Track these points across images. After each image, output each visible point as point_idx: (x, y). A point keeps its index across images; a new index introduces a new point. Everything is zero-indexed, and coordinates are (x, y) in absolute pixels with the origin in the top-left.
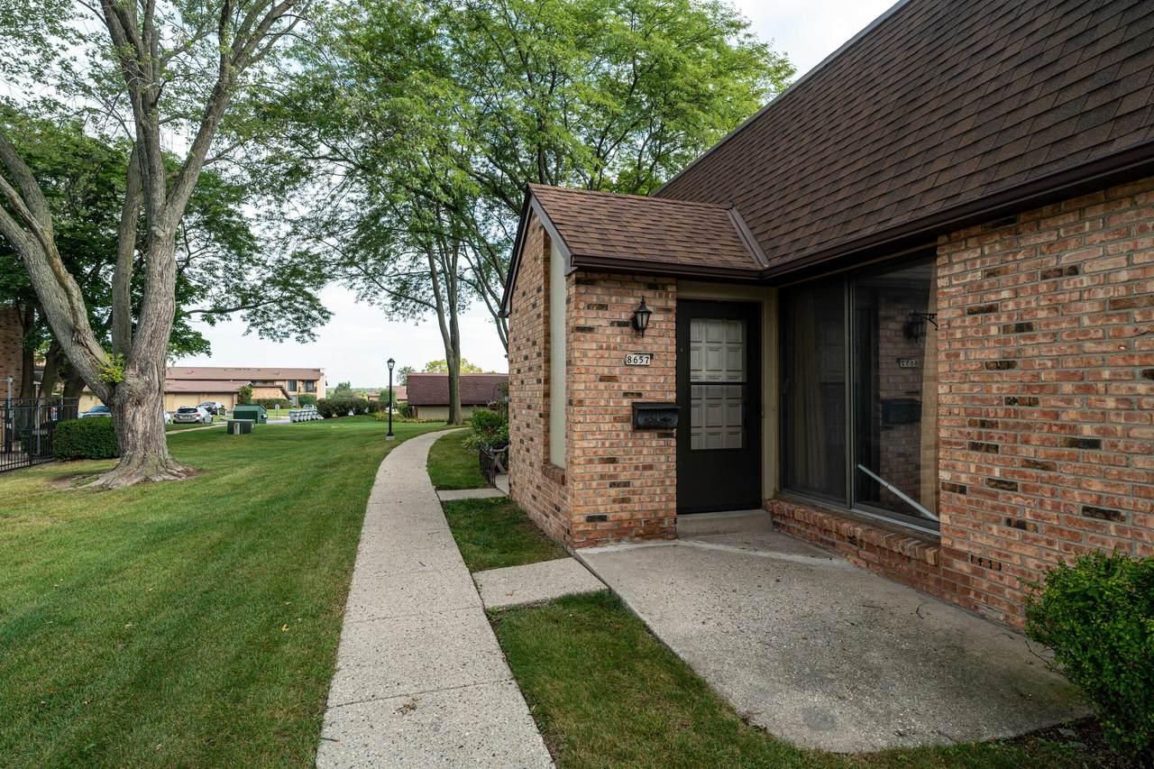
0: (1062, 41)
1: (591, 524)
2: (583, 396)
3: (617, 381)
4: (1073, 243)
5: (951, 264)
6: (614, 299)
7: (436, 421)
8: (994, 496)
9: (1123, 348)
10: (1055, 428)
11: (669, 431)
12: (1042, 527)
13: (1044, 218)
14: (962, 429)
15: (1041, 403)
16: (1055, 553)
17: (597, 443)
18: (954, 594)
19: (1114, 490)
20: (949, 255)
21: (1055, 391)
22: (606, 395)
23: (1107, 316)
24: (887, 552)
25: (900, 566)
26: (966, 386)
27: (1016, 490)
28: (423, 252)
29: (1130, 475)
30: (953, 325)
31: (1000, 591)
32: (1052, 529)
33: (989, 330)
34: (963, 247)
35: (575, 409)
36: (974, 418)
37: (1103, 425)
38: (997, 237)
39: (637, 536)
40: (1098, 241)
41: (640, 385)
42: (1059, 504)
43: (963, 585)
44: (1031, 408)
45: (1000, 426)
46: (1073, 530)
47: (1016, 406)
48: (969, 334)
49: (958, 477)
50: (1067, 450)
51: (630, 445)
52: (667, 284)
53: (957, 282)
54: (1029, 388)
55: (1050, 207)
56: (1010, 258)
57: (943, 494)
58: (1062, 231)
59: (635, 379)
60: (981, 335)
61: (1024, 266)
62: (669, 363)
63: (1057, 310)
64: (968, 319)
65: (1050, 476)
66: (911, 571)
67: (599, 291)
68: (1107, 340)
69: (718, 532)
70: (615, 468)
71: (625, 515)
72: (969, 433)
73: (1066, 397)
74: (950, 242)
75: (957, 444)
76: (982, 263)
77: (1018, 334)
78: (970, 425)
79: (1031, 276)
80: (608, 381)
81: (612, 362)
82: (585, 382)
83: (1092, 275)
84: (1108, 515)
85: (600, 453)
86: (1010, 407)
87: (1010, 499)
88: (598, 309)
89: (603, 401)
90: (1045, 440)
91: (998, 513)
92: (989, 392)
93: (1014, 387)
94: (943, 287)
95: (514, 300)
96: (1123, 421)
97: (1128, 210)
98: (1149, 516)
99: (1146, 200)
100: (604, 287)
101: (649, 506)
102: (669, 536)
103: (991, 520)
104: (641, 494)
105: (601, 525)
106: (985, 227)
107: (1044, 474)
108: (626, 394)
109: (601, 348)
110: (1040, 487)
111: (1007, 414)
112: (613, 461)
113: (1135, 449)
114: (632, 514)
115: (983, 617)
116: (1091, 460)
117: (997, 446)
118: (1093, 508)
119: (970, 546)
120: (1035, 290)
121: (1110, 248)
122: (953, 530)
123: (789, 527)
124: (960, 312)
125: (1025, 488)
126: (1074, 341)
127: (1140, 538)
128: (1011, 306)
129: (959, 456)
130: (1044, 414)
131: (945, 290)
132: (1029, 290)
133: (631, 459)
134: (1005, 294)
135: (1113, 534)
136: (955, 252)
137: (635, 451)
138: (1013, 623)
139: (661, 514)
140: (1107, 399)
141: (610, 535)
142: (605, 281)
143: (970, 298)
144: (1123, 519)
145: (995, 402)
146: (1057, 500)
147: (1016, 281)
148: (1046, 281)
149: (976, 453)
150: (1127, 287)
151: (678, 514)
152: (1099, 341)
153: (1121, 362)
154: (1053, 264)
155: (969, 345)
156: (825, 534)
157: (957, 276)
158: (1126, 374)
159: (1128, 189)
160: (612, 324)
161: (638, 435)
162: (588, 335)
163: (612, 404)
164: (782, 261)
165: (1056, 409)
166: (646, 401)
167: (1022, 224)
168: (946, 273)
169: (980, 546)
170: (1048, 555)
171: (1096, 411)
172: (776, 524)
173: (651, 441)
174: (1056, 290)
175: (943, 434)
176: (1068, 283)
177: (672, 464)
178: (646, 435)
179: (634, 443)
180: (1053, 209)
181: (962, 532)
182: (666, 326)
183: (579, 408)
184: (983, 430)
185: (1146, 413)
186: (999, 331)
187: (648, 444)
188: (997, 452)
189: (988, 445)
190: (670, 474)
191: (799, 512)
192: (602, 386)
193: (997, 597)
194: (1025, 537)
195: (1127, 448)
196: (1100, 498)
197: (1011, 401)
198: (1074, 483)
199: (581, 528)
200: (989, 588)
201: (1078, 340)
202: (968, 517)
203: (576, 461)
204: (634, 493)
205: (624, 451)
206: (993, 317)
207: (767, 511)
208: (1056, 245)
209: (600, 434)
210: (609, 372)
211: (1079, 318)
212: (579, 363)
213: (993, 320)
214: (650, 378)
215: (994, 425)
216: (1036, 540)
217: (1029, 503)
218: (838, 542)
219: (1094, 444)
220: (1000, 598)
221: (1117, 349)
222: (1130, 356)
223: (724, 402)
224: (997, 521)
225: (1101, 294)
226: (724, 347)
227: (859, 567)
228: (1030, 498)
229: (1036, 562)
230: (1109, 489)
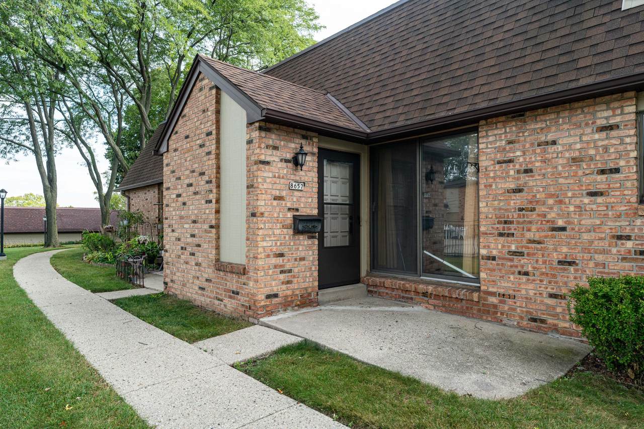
0: (537, 27)
1: (268, 300)
2: (263, 210)
3: (284, 200)
4: (553, 129)
5: (487, 136)
6: (282, 143)
7: (23, 246)
8: (512, 260)
9: (577, 181)
10: (544, 222)
11: (314, 235)
12: (536, 273)
13: (539, 115)
14: (494, 226)
15: (537, 209)
16: (544, 286)
17: (272, 243)
18: (488, 316)
19: (573, 251)
20: (487, 131)
21: (544, 204)
22: (278, 210)
23: (570, 165)
24: (448, 299)
25: (456, 305)
26: (496, 202)
27: (524, 256)
28: (17, 101)
29: (580, 243)
30: (488, 169)
31: (514, 310)
32: (542, 274)
33: (509, 172)
34: (495, 128)
35: (259, 219)
36: (501, 219)
37: (568, 219)
38: (514, 123)
39: (296, 306)
40: (566, 129)
41: (298, 203)
42: (546, 261)
43: (493, 310)
44: (531, 212)
45: (515, 223)
46: (553, 273)
47: (524, 212)
48: (498, 175)
49: (491, 252)
50: (550, 233)
51: (292, 244)
52: (313, 137)
53: (490, 146)
54: (531, 202)
55: (542, 110)
56: (521, 135)
57: (482, 262)
58: (548, 122)
59: (295, 200)
60: (504, 175)
61: (528, 139)
62: (314, 189)
63: (545, 162)
64: (497, 166)
65: (542, 247)
66: (463, 307)
67: (273, 136)
68: (570, 177)
69: (340, 300)
70: (283, 260)
71: (289, 293)
72: (498, 228)
73: (550, 206)
74: (487, 124)
75: (490, 234)
76: (505, 136)
77: (525, 175)
78: (498, 223)
79: (532, 145)
80: (279, 200)
81: (281, 187)
82: (265, 200)
83: (563, 145)
84: (570, 263)
85: (274, 250)
86: (520, 212)
87: (520, 260)
88: (273, 149)
89: (276, 214)
90: (539, 228)
91: (514, 269)
92: (509, 205)
93: (523, 202)
94: (483, 149)
95: (171, 142)
96: (577, 217)
97: (580, 114)
98: (589, 262)
99: (589, 110)
100: (277, 134)
101: (303, 285)
102: (314, 305)
103: (510, 273)
104: (298, 277)
105: (275, 301)
106: (507, 117)
107: (539, 246)
108: (289, 209)
109: (275, 177)
110: (537, 253)
111: (519, 216)
112: (281, 255)
113: (583, 230)
114: (293, 292)
115: (505, 325)
116: (563, 237)
117: (513, 234)
118: (562, 261)
119: (498, 288)
120: (534, 152)
121: (572, 132)
122: (488, 281)
123: (379, 293)
124: (493, 162)
125: (528, 254)
126: (554, 178)
127: (585, 273)
128: (521, 159)
129: (492, 240)
130: (539, 215)
131: (484, 150)
132: (531, 152)
133: (292, 254)
134: (518, 153)
135: (572, 272)
136: (489, 130)
137: (295, 249)
138: (521, 325)
139: (310, 290)
140: (570, 207)
141: (280, 307)
142: (277, 130)
143: (499, 155)
144: (577, 265)
145: (513, 210)
146: (545, 259)
147: (524, 146)
148: (540, 147)
149: (502, 238)
150: (580, 152)
151: (319, 289)
152: (566, 178)
153: (576, 188)
154: (543, 139)
155: (498, 180)
156: (406, 294)
157: (491, 143)
158: (579, 194)
159: (580, 104)
160: (281, 160)
161: (297, 237)
162: (267, 167)
163: (281, 216)
164: (380, 129)
165: (545, 213)
166: (301, 214)
167: (528, 117)
168: (485, 141)
169: (504, 288)
170: (540, 287)
171: (564, 212)
172: (370, 292)
173: (304, 240)
174: (545, 152)
175: (482, 229)
176: (551, 149)
177: (315, 256)
178: (301, 237)
179: (294, 243)
180: (544, 111)
181: (493, 281)
182: (313, 164)
183: (261, 219)
184: (506, 226)
185: (588, 213)
186: (515, 173)
187: (302, 243)
188: (513, 236)
189: (508, 233)
190: (315, 263)
191: (388, 282)
192: (275, 203)
193: (513, 313)
194: (528, 280)
195: (579, 230)
196: (566, 255)
197: (521, 210)
198: (553, 250)
199: (263, 303)
200: (509, 309)
201: (556, 177)
202: (497, 273)
203: (259, 256)
204: (294, 277)
205: (288, 248)
206: (511, 165)
207: (365, 284)
208: (545, 129)
209: (274, 237)
210: (280, 193)
211: (556, 167)
212: (261, 186)
213: (511, 167)
214: (303, 199)
215: (511, 222)
216: (534, 280)
217: (530, 262)
218: (414, 297)
219: (563, 229)
220: (514, 314)
221: (574, 182)
222: (581, 185)
223: (339, 216)
224: (513, 273)
225: (567, 155)
226: (340, 181)
227: (429, 309)
228: (531, 259)
229: (534, 291)
230: (570, 251)
